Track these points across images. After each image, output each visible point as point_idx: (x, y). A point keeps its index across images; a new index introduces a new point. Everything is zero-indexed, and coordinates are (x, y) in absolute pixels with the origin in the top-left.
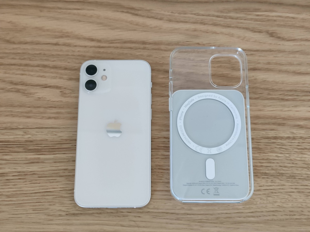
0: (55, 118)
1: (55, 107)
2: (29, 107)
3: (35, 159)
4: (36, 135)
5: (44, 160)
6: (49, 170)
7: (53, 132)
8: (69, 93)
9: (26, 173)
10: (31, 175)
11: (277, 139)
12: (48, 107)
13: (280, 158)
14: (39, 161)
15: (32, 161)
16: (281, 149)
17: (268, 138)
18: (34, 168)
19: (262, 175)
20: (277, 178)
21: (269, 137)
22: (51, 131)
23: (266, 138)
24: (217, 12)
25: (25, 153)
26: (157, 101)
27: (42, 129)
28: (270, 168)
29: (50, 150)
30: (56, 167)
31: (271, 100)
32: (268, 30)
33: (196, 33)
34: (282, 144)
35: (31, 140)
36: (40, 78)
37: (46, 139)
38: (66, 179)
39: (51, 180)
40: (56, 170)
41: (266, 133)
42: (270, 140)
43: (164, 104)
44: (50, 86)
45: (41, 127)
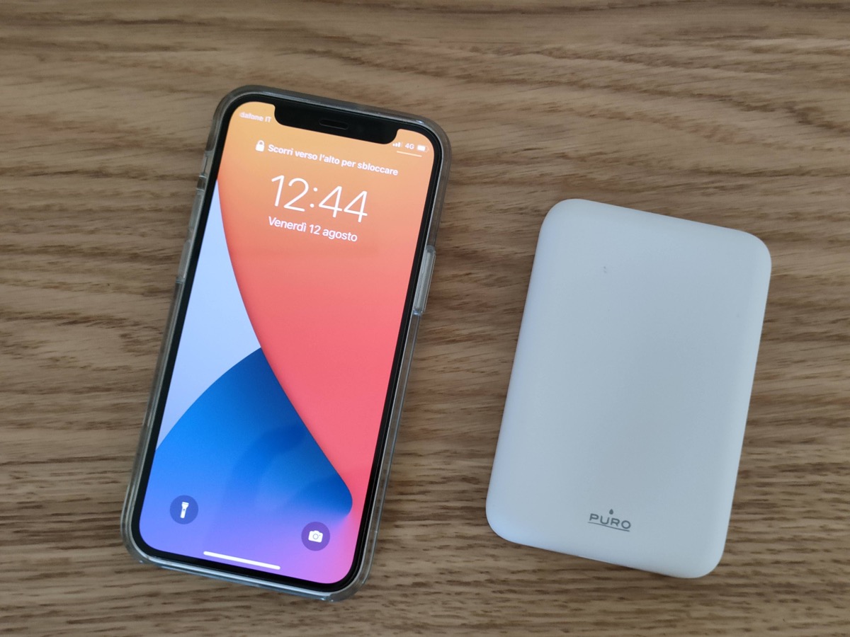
0: (109, 426)
1: (108, 390)
2: (24, 392)
3: (53, 563)
4: (53, 484)
5: (83, 564)
6: (101, 600)
7: (105, 472)
8: (149, 338)
9: (26, 612)
10: (43, 615)
11: (824, 473)
12: (84, 388)
13: (835, 535)
14: (69, 571)
15: (43, 570)
16: (837, 504)
17: (795, 469)
18: (53, 593)
19: (778, 592)
20: (825, 600)
21: (798, 466)
22: (99, 470)
23: (790, 471)
24: (623, 43)
25: (21, 544)
26: (436, 357)
27: (69, 464)
28: (802, 569)
29: (101, 532)
30: (121, 586)
31: (805, 340)
32: (794, 102)
33: (555, 119)
34: (840, 488)
35: (38, 500)
36: (53, 291)
37: (85, 497)
38: (157, 626)
39: (109, 630)
40: (123, 598)
41: (788, 453)
42: (803, 477)
43: (458, 368)
44: (87, 318)
45: (67, 456)
